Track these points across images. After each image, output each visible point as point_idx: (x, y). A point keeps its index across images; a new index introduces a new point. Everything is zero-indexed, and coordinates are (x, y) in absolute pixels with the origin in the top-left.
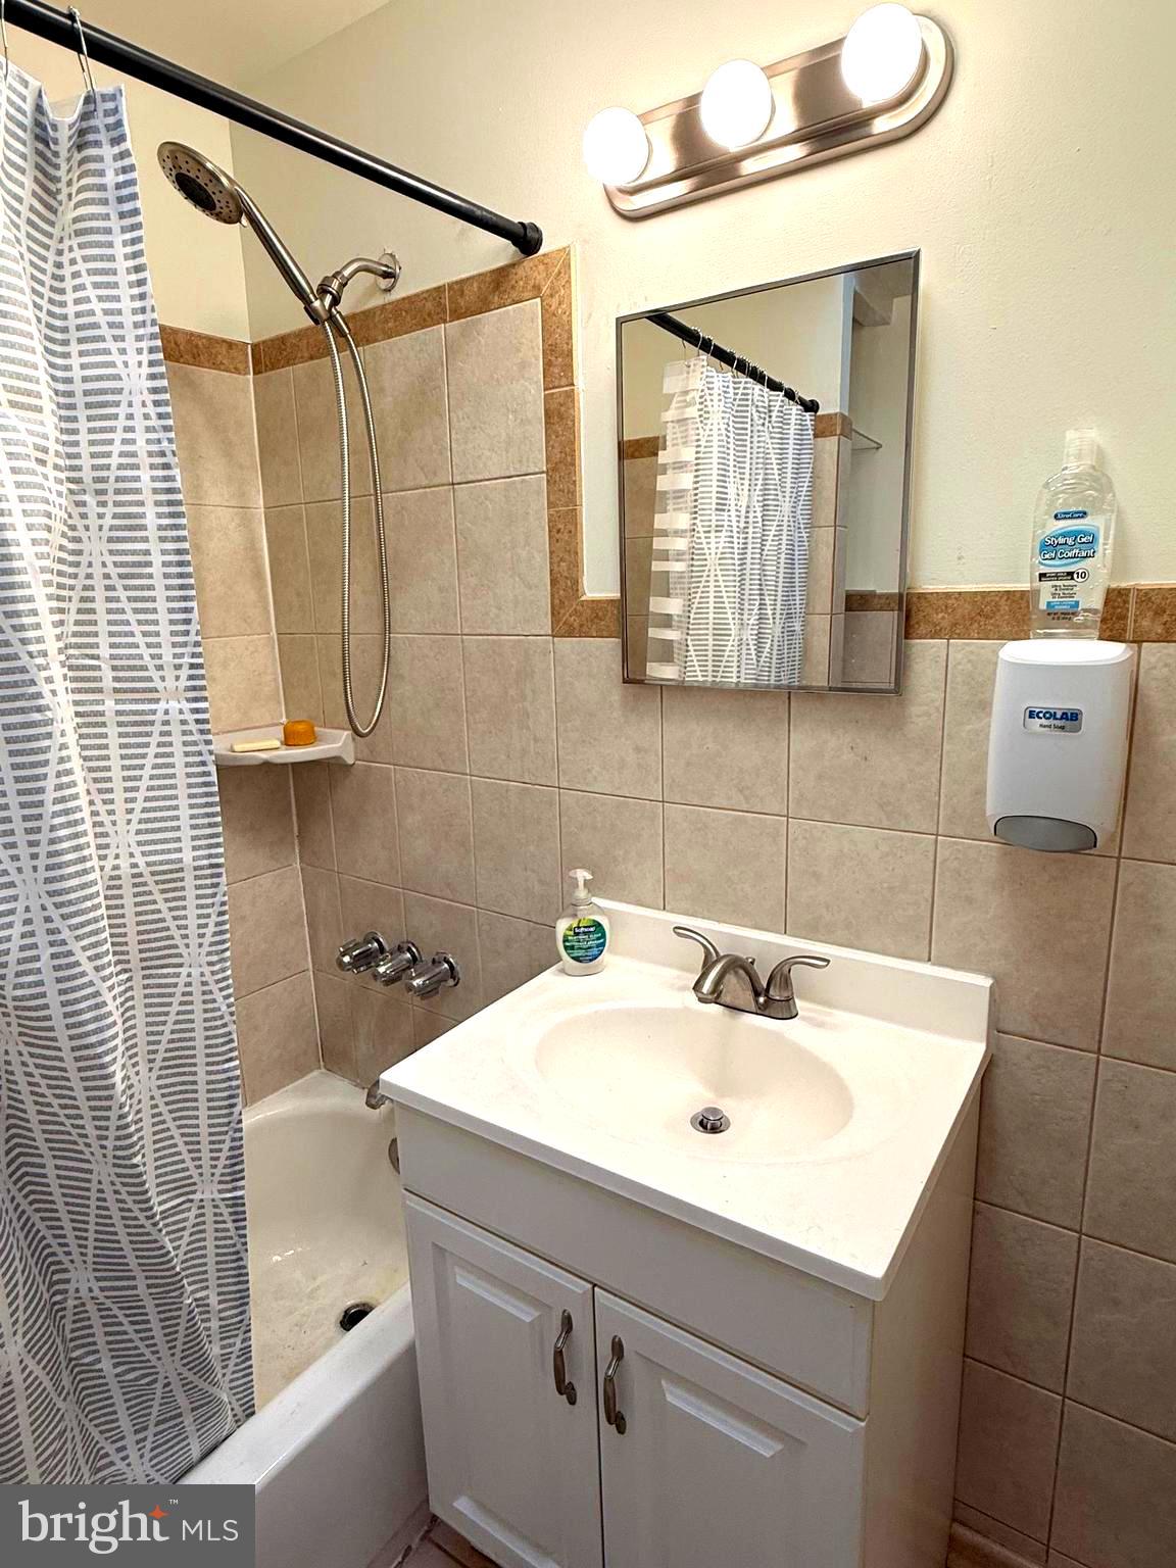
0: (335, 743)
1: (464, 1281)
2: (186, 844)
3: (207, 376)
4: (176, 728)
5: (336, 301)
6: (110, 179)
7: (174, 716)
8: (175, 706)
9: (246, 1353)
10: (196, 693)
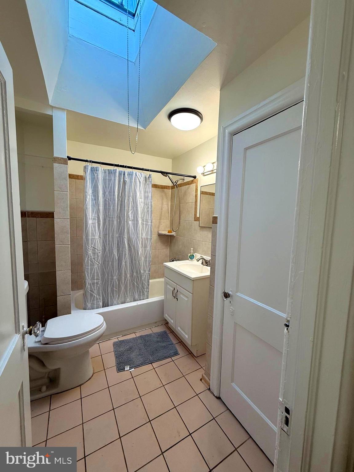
0: (173, 233)
1: (168, 286)
2: (149, 236)
3: (166, 190)
4: (149, 225)
5: (177, 183)
6: (150, 180)
7: (149, 224)
8: (150, 223)
9: (148, 291)
10: (151, 222)
